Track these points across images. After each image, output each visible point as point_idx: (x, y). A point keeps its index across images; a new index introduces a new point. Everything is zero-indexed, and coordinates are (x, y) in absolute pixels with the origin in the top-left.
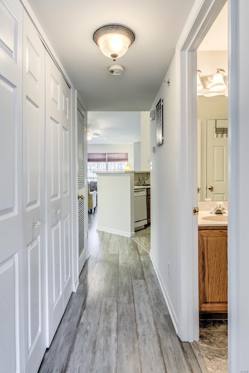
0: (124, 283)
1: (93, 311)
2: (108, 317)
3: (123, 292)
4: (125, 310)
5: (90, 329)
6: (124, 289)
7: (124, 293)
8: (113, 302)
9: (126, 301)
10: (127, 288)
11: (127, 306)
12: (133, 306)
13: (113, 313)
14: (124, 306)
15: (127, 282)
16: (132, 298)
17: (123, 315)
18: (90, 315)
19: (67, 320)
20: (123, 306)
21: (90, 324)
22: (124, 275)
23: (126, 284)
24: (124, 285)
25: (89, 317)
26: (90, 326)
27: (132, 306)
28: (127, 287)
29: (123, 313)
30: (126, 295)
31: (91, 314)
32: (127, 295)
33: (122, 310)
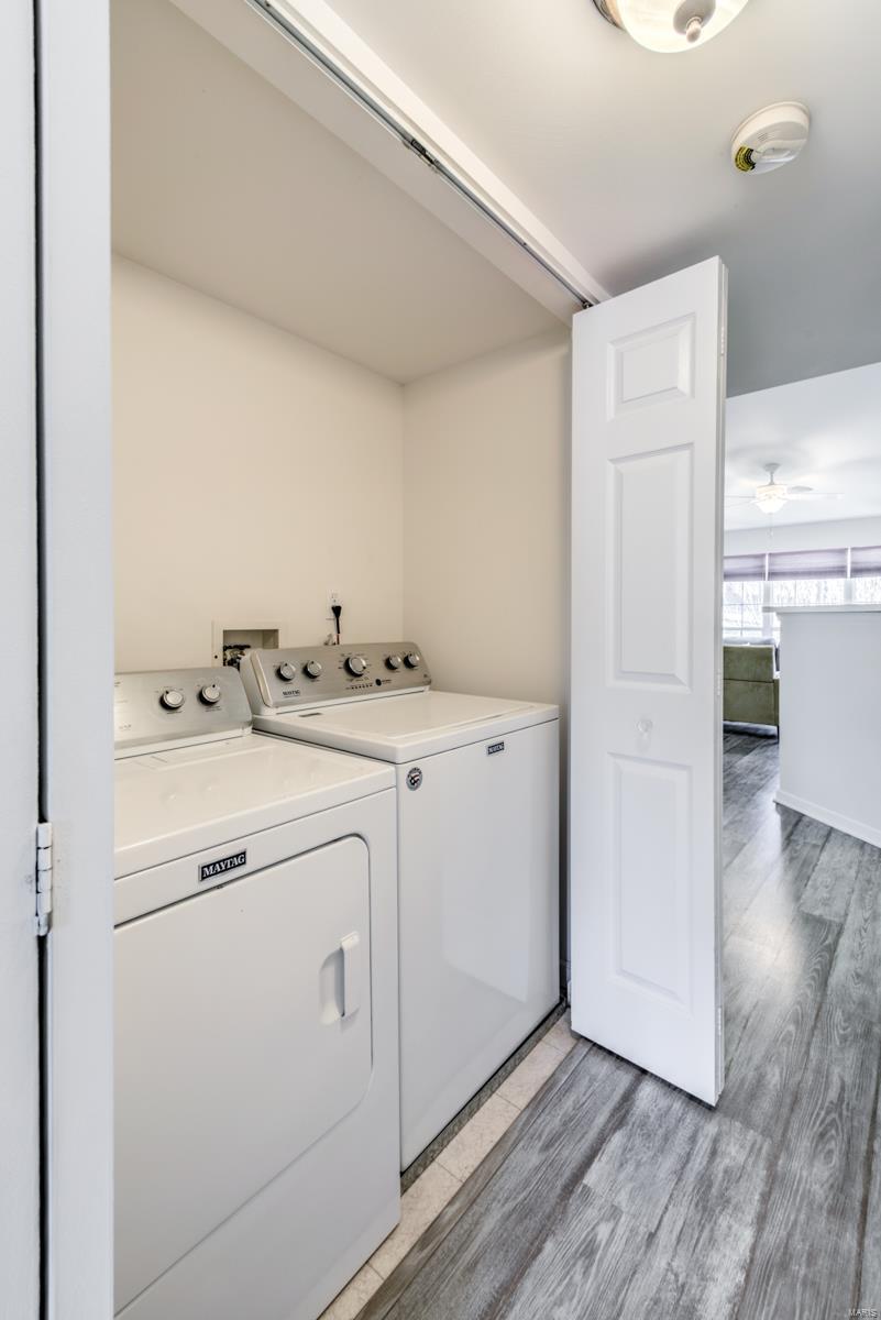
0: (835, 1080)
1: (651, 1153)
2: (706, 1234)
3: (817, 1129)
4: (798, 1245)
5: (608, 1244)
6: (828, 1113)
7: (822, 1135)
8: (751, 1161)
9: (819, 1192)
10: (841, 1115)
11: (821, 1223)
12: (854, 1244)
13: (735, 1226)
14: (802, 1217)
15: (848, 1080)
16: (858, 1192)
17: (784, 1266)
18: (630, 1168)
19: (544, 1138)
20: (799, 1210)
21: (614, 1213)
22: (844, 1039)
23: (843, 1088)
24: (833, 1094)
25: (622, 1176)
26: (611, 1225)
27: (850, 1240)
28: (845, 1113)
29: (785, 1253)
30: (830, 1152)
31: (638, 1165)
32: (835, 1159)
33: (783, 1233)
